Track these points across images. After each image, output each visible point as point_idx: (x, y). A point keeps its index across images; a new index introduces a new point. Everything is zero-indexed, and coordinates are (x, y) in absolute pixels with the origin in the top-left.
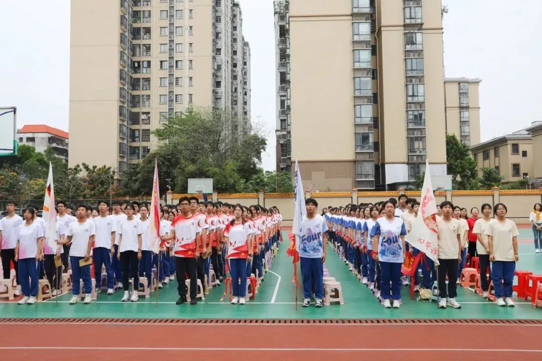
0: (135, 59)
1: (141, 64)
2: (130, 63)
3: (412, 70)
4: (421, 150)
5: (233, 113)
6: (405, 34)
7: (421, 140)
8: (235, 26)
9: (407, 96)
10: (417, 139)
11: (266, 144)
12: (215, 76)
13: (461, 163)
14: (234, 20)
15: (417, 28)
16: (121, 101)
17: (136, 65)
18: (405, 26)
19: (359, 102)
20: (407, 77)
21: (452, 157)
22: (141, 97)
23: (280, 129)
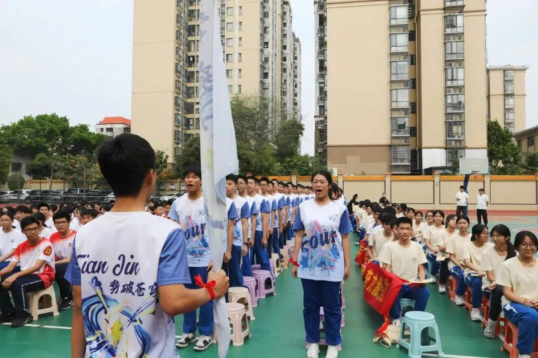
0: (190, 54)
1: (196, 58)
2: (185, 57)
3: (452, 53)
4: (459, 135)
5: (282, 103)
6: (445, 17)
7: (459, 125)
8: (285, 22)
9: (446, 80)
10: (455, 123)
11: (303, 129)
12: (263, 67)
13: (503, 149)
14: (284, 17)
15: (458, 11)
16: (176, 92)
17: (191, 59)
18: (445, 9)
19: (395, 86)
20: (446, 61)
21: (493, 143)
22: (195, 89)
23: (318, 115)
